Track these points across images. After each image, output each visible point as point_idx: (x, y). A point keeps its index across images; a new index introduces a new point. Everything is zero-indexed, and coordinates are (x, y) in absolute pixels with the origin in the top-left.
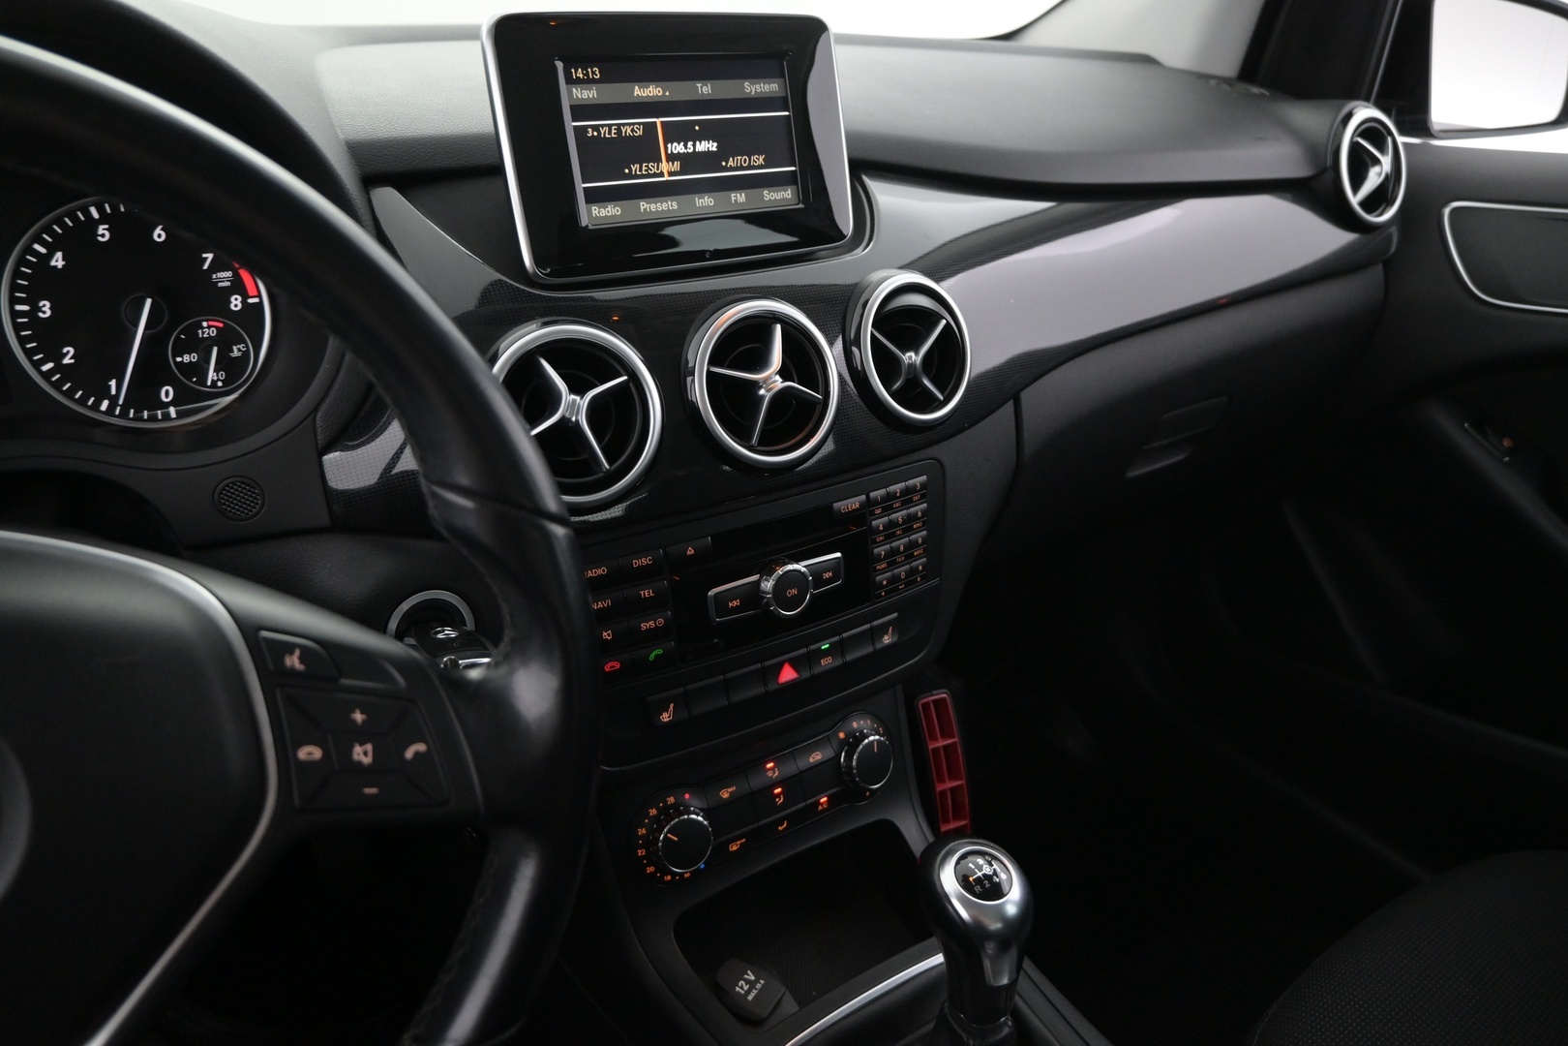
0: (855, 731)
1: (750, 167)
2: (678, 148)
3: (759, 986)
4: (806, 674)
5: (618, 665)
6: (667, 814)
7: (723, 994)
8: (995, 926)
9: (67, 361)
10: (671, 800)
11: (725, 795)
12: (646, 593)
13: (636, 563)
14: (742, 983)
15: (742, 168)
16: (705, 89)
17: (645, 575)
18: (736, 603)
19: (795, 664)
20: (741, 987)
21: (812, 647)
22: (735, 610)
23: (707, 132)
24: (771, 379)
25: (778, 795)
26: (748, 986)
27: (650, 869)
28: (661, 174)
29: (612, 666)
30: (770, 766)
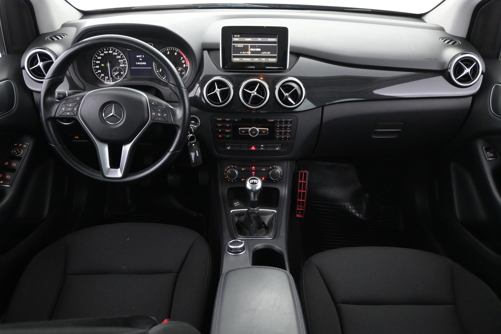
0: (274, 168)
1: (267, 54)
2: (252, 50)
3: (238, 204)
4: (257, 150)
5: (221, 136)
7: (231, 203)
8: (253, 191)
9: (160, 71)
10: (232, 167)
11: (243, 169)
12: (228, 125)
13: (227, 120)
14: (236, 203)
15: (265, 54)
16: (260, 39)
17: (228, 122)
18: (244, 132)
19: (255, 147)
21: (260, 145)
22: (243, 133)
23: (259, 47)
24: (254, 93)
25: (253, 174)
27: (226, 178)
28: (248, 54)
29: (220, 136)
30: (254, 167)
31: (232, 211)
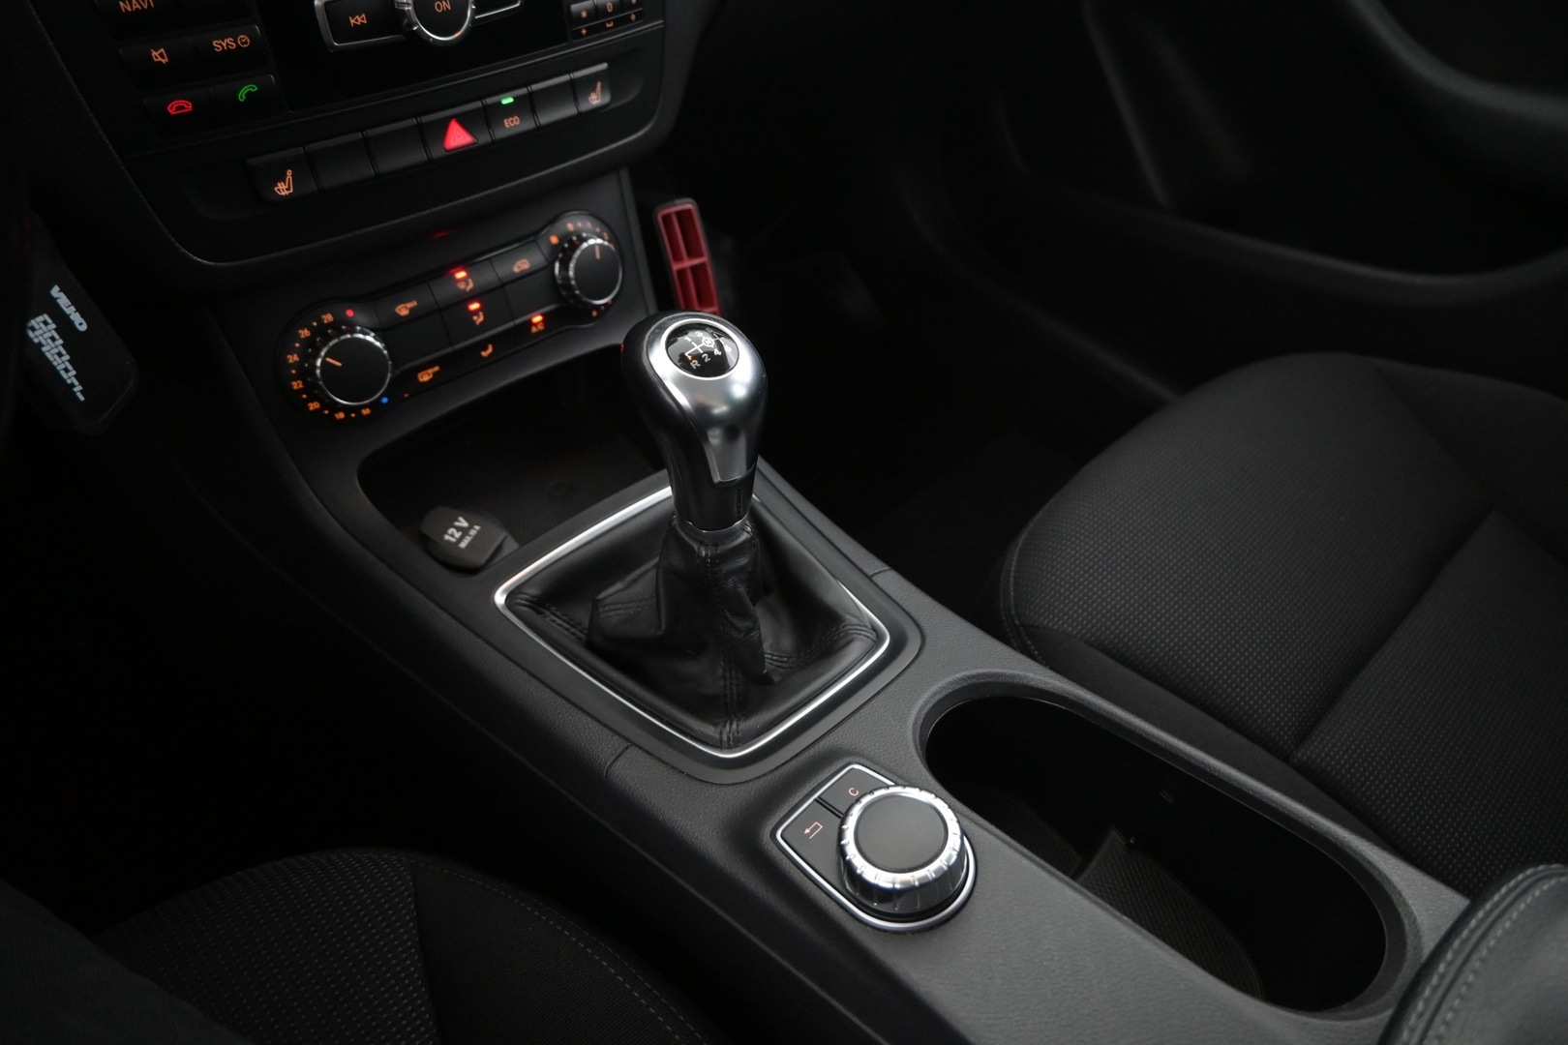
0: (570, 234)
3: (473, 532)
4: (484, 139)
5: (188, 107)
6: (322, 333)
7: (431, 547)
8: (720, 409)
10: (328, 318)
11: (403, 310)
14: (452, 531)
18: (359, 20)
19: (465, 121)
20: (452, 535)
21: (490, 101)
22: (359, 32)
25: (476, 312)
26: (460, 533)
27: (313, 406)
29: (179, 106)
30: (461, 275)
31: (500, 598)
